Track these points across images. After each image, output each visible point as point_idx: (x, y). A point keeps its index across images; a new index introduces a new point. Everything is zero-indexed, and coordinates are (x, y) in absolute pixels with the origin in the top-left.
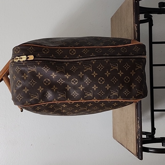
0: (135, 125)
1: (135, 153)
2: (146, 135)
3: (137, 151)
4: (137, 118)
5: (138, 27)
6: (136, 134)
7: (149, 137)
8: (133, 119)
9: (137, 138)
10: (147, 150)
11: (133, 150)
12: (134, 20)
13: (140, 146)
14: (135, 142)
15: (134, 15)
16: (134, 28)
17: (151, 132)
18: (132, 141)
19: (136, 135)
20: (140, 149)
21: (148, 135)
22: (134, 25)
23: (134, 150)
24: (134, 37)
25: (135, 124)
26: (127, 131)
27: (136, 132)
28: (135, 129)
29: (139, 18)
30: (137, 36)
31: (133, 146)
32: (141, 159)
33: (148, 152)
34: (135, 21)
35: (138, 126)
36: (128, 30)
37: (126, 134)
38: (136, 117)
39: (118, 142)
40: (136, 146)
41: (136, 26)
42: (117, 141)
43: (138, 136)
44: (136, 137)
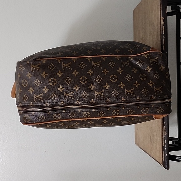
0: (161, 131)
1: (161, 161)
2: (172, 141)
3: (163, 160)
4: (164, 123)
5: (166, 21)
6: (162, 140)
7: (175, 144)
8: (159, 124)
9: (164, 145)
10: (174, 158)
11: (158, 158)
12: (161, 12)
13: (166, 154)
14: (161, 149)
15: (160, 7)
16: (161, 21)
17: (177, 138)
18: (157, 149)
19: (162, 142)
20: (166, 158)
21: (175, 141)
22: (161, 18)
23: (160, 159)
24: (161, 31)
25: (161, 129)
26: (151, 137)
27: (162, 138)
28: (161, 135)
29: (166, 11)
30: (164, 31)
31: (159, 154)
32: (168, 168)
33: (175, 160)
34: (161, 14)
35: (164, 132)
36: (153, 24)
37: (151, 140)
38: (162, 121)
39: (141, 148)
40: (161, 153)
41: (164, 20)
42: (139, 147)
43: (165, 143)
44: (162, 144)
